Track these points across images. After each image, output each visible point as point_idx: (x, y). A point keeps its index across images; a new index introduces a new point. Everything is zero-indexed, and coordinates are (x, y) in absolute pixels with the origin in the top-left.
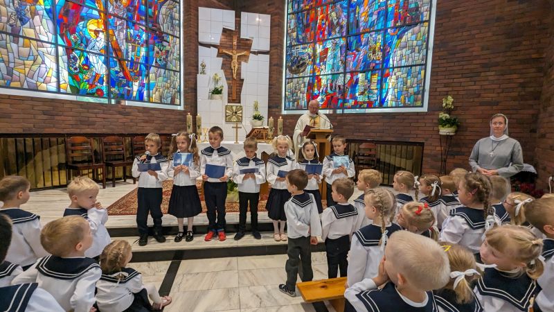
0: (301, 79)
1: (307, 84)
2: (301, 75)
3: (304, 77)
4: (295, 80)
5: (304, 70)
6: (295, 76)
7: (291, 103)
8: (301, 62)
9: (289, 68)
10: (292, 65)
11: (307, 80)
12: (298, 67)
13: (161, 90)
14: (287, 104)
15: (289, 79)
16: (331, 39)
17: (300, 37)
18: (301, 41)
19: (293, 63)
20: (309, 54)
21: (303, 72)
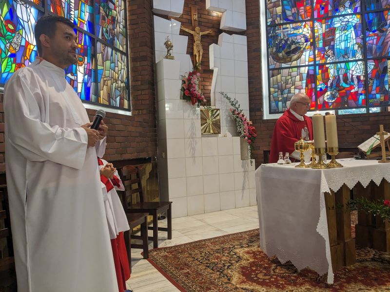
0: (296, 69)
1: (305, 76)
2: (294, 63)
3: (299, 67)
4: (285, 72)
5: (299, 57)
6: (284, 65)
7: (280, 104)
8: (293, 47)
9: (273, 56)
10: (278, 51)
11: (304, 70)
12: (288, 53)
13: (109, 82)
14: (273, 104)
15: (273, 69)
16: (339, 16)
17: (288, 13)
18: (291, 18)
19: (279, 48)
20: (304, 36)
21: (296, 59)
